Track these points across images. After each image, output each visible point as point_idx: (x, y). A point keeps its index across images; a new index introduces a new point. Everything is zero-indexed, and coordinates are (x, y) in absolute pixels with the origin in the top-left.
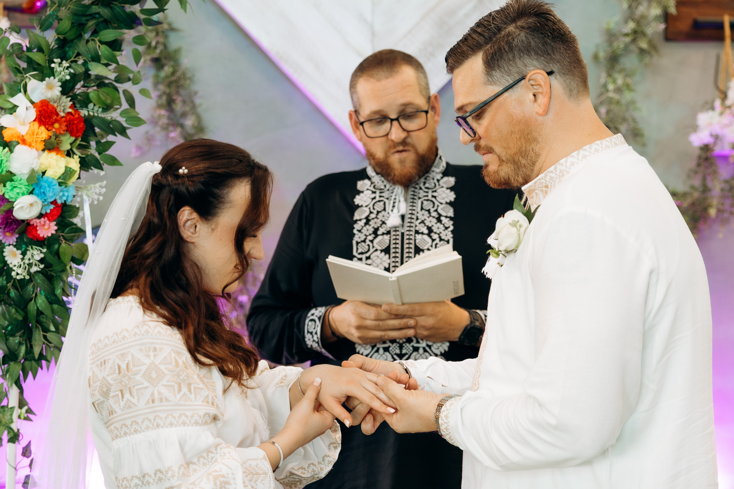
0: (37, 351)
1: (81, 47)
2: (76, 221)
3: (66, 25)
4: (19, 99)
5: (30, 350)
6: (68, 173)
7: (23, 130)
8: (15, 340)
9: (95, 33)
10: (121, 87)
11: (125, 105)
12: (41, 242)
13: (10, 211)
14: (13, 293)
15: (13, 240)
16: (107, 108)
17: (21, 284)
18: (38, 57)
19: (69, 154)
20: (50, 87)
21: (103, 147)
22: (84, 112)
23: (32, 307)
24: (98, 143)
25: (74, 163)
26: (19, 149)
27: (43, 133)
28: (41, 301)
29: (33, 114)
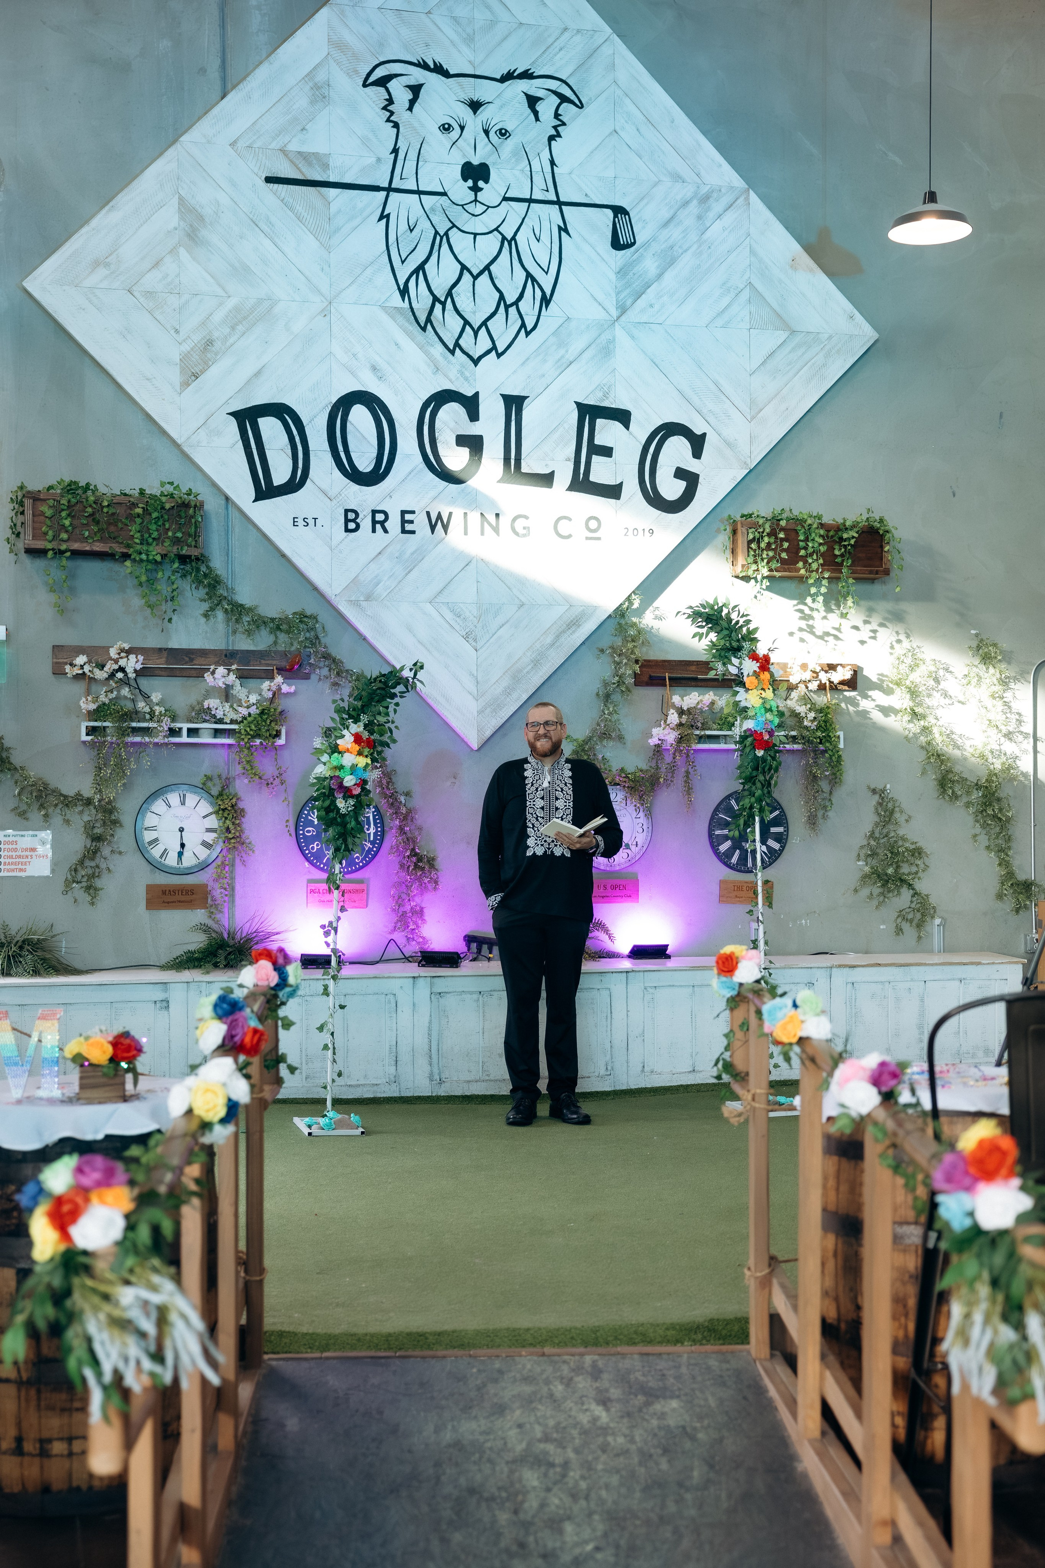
0: (350, 847)
1: (373, 709)
2: (367, 787)
3: (365, 700)
4: (345, 732)
5: (346, 846)
6: (367, 764)
7: (349, 746)
8: (341, 841)
9: (379, 701)
10: (387, 725)
11: (389, 734)
12: (352, 796)
13: (341, 783)
14: (339, 820)
15: (341, 795)
16: (381, 735)
17: (344, 816)
18: (353, 713)
19: (366, 756)
20: (359, 727)
21: (379, 753)
22: (372, 737)
23: (349, 826)
24: (378, 752)
25: (369, 761)
26: (346, 755)
27: (357, 748)
28: (353, 823)
29: (352, 739)
